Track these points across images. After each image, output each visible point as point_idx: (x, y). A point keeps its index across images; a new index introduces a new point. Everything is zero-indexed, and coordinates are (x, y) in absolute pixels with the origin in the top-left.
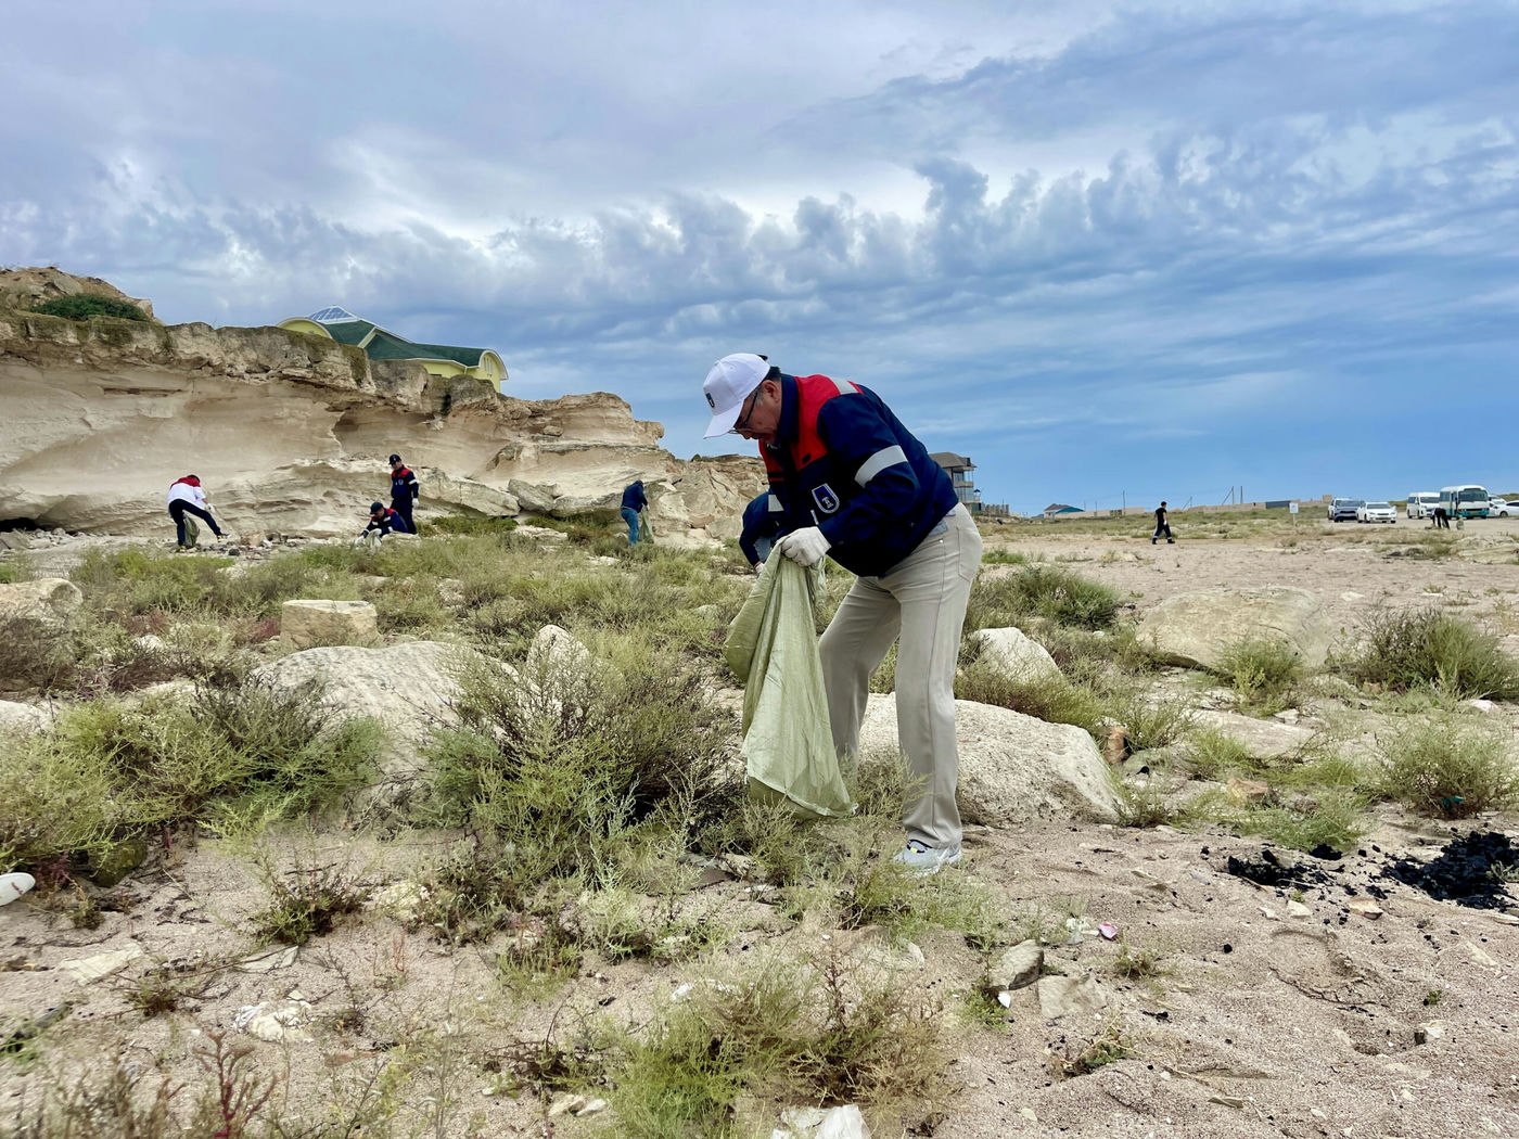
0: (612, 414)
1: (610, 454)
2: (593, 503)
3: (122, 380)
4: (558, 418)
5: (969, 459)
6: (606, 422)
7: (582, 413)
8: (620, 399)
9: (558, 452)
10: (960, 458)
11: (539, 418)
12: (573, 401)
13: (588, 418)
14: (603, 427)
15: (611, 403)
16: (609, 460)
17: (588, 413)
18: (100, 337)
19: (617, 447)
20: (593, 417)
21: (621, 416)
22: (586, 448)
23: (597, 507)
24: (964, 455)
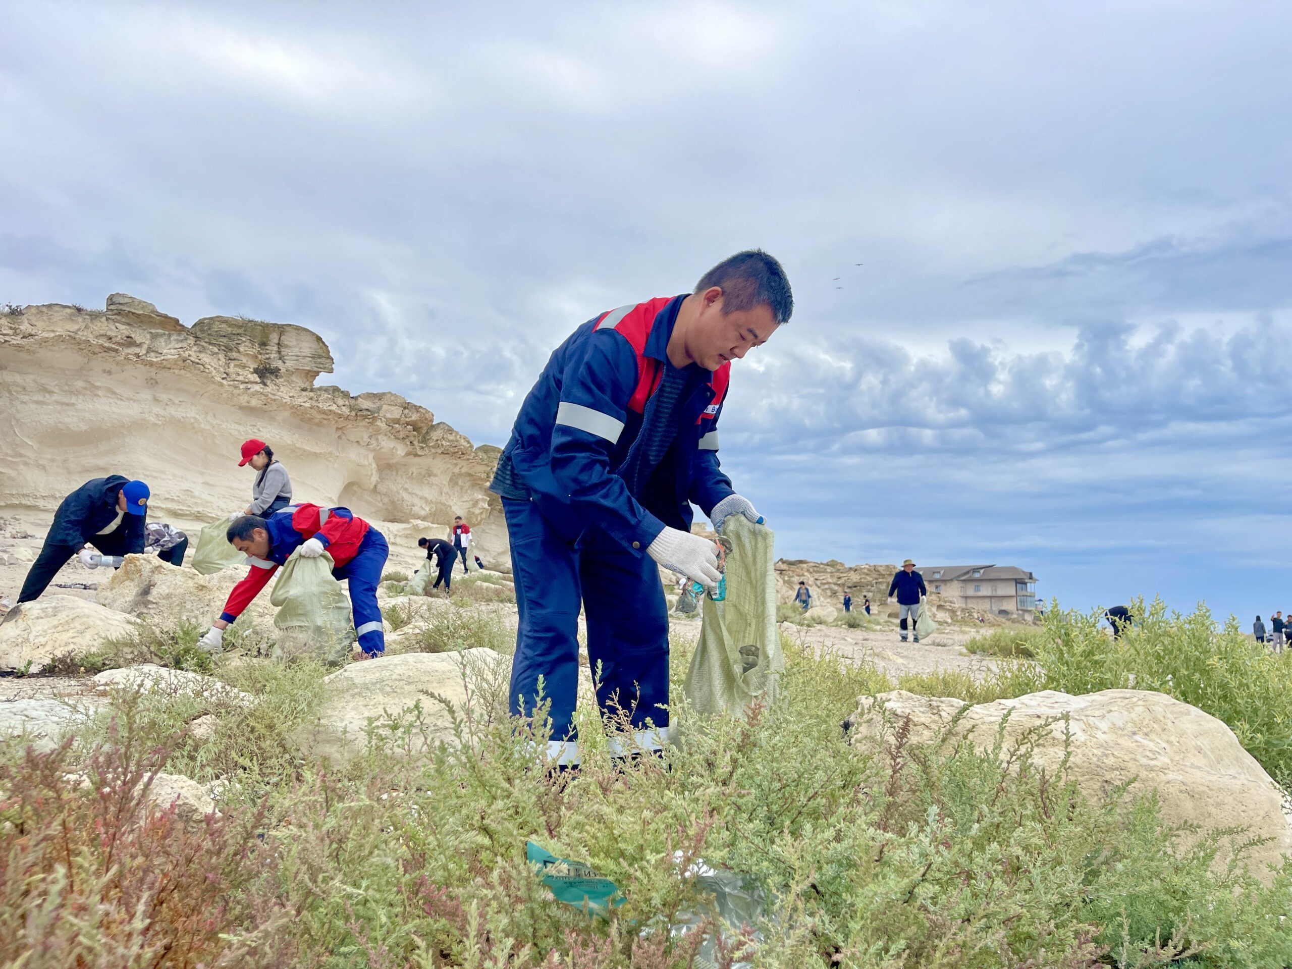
5: (1031, 574)
10: (1023, 572)
24: (1027, 570)
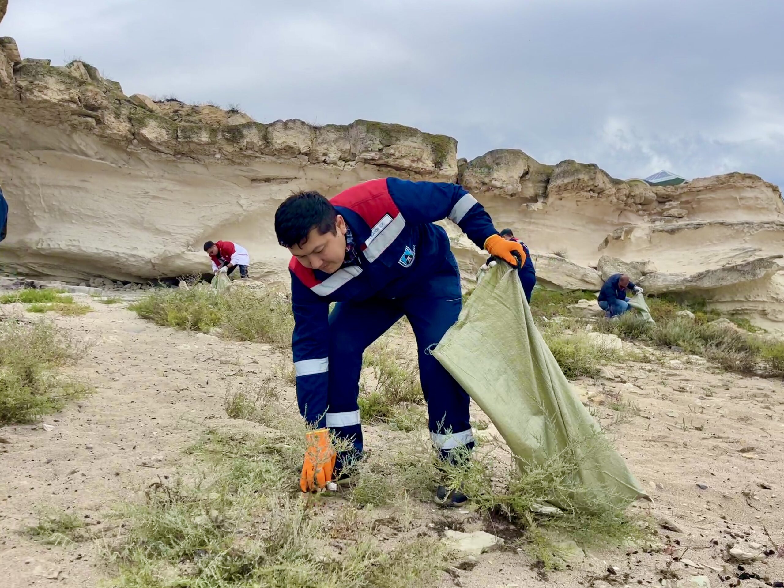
0: (749, 193)
1: (728, 231)
2: (686, 280)
3: (253, 171)
4: (687, 202)
6: (740, 203)
7: (713, 195)
8: (759, 179)
9: (667, 231)
11: (667, 203)
12: (701, 184)
13: (720, 199)
14: (738, 207)
15: (748, 182)
16: (727, 238)
17: (719, 194)
18: (223, 136)
19: (737, 224)
20: (726, 199)
21: (760, 195)
22: (698, 226)
23: (688, 284)
